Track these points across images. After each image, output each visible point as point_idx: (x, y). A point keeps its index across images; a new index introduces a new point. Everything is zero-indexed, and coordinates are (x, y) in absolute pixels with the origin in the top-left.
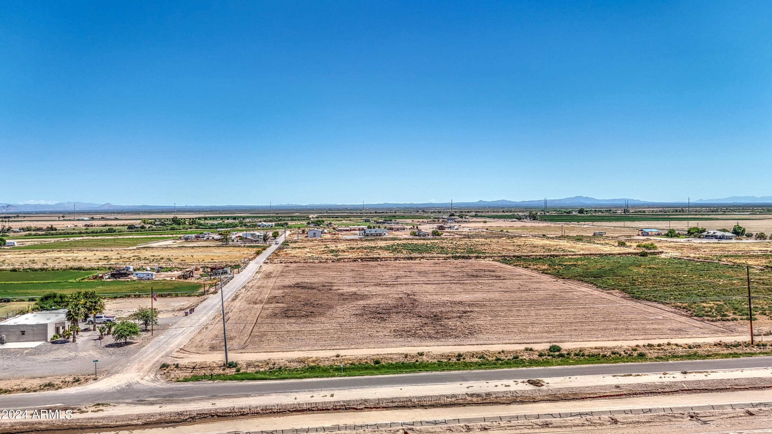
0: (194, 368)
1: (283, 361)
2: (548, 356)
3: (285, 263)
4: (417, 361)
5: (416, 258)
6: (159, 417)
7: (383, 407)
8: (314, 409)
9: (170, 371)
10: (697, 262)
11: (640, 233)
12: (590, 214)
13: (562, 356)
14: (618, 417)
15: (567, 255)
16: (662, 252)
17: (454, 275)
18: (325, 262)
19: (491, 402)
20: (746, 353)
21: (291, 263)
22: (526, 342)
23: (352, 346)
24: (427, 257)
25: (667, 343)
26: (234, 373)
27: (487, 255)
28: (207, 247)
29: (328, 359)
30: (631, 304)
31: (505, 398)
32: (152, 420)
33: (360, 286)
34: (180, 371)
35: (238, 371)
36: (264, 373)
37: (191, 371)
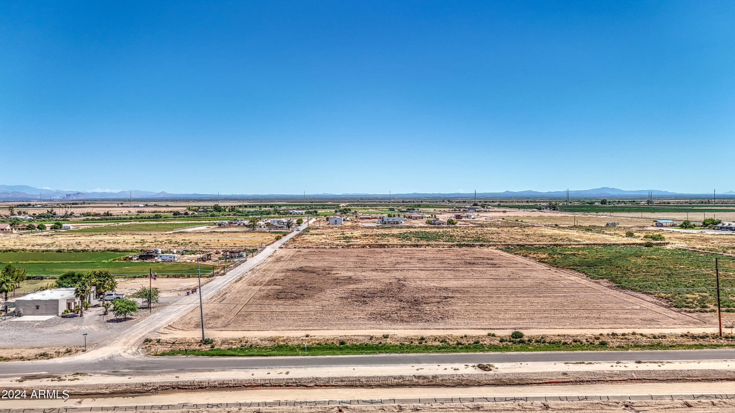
0: (174, 343)
1: (256, 339)
2: (509, 342)
3: (298, 248)
4: (380, 343)
5: (421, 245)
6: (126, 387)
7: (332, 386)
8: (268, 385)
9: (152, 346)
10: (702, 253)
11: (654, 224)
12: (612, 205)
13: (522, 342)
14: (551, 403)
15: (570, 245)
16: (668, 243)
17: (452, 262)
18: (335, 248)
19: (437, 384)
20: (712, 345)
21: (304, 248)
22: (492, 327)
23: (325, 328)
24: (432, 245)
25: (632, 333)
26: (208, 349)
27: (491, 243)
28: (236, 232)
29: (298, 339)
30: (614, 293)
31: (451, 381)
32: (118, 389)
33: (358, 271)
34: (160, 346)
35: (213, 347)
36: (235, 350)
37: (170, 346)
